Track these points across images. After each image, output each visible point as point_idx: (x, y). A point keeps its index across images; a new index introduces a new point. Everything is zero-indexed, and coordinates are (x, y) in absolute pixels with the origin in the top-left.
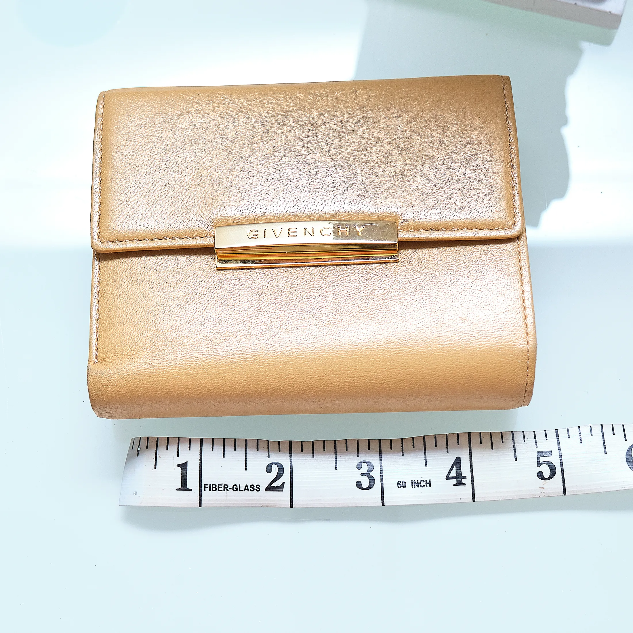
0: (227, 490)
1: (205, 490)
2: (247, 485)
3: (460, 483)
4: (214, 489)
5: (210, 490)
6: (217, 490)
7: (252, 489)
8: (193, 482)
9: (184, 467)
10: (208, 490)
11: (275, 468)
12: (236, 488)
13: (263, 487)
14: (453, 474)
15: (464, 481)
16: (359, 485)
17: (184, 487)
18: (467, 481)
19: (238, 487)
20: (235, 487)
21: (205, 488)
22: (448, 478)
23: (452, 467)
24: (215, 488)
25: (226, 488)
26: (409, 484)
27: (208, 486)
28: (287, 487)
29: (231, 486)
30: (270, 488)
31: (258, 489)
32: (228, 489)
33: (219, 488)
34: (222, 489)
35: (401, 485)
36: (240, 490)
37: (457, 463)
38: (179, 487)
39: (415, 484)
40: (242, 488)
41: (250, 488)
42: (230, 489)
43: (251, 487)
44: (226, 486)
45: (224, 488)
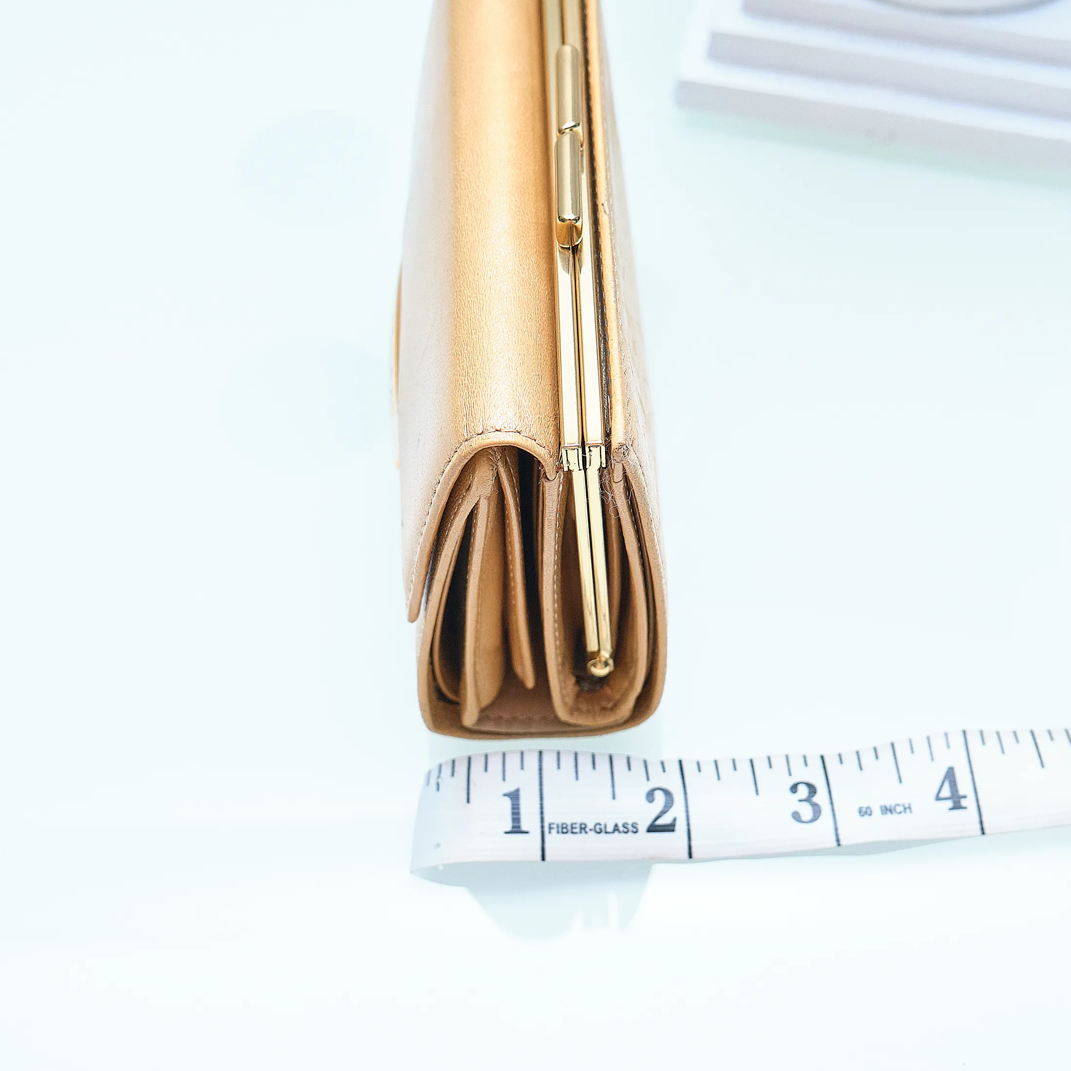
0: (586, 832)
1: (550, 832)
2: (616, 825)
3: (957, 806)
4: (565, 830)
5: (558, 832)
6: (570, 832)
7: (626, 830)
8: (529, 820)
9: (514, 796)
10: (554, 831)
11: (659, 796)
12: (600, 830)
13: (643, 826)
14: (946, 792)
15: (964, 802)
16: (796, 816)
17: (516, 829)
18: (969, 802)
19: (603, 827)
20: (598, 827)
21: (550, 828)
22: (938, 798)
23: (943, 783)
24: (566, 828)
25: (584, 829)
26: (877, 811)
27: (554, 826)
28: (681, 826)
29: (590, 826)
30: (653, 828)
31: (635, 830)
32: (587, 829)
33: (572, 828)
34: (577, 830)
35: (865, 812)
36: (606, 833)
37: (950, 776)
38: (509, 829)
39: (887, 810)
40: (610, 829)
41: (621, 829)
42: (591, 830)
43: (624, 826)
44: (583, 826)
45: (581, 828)
